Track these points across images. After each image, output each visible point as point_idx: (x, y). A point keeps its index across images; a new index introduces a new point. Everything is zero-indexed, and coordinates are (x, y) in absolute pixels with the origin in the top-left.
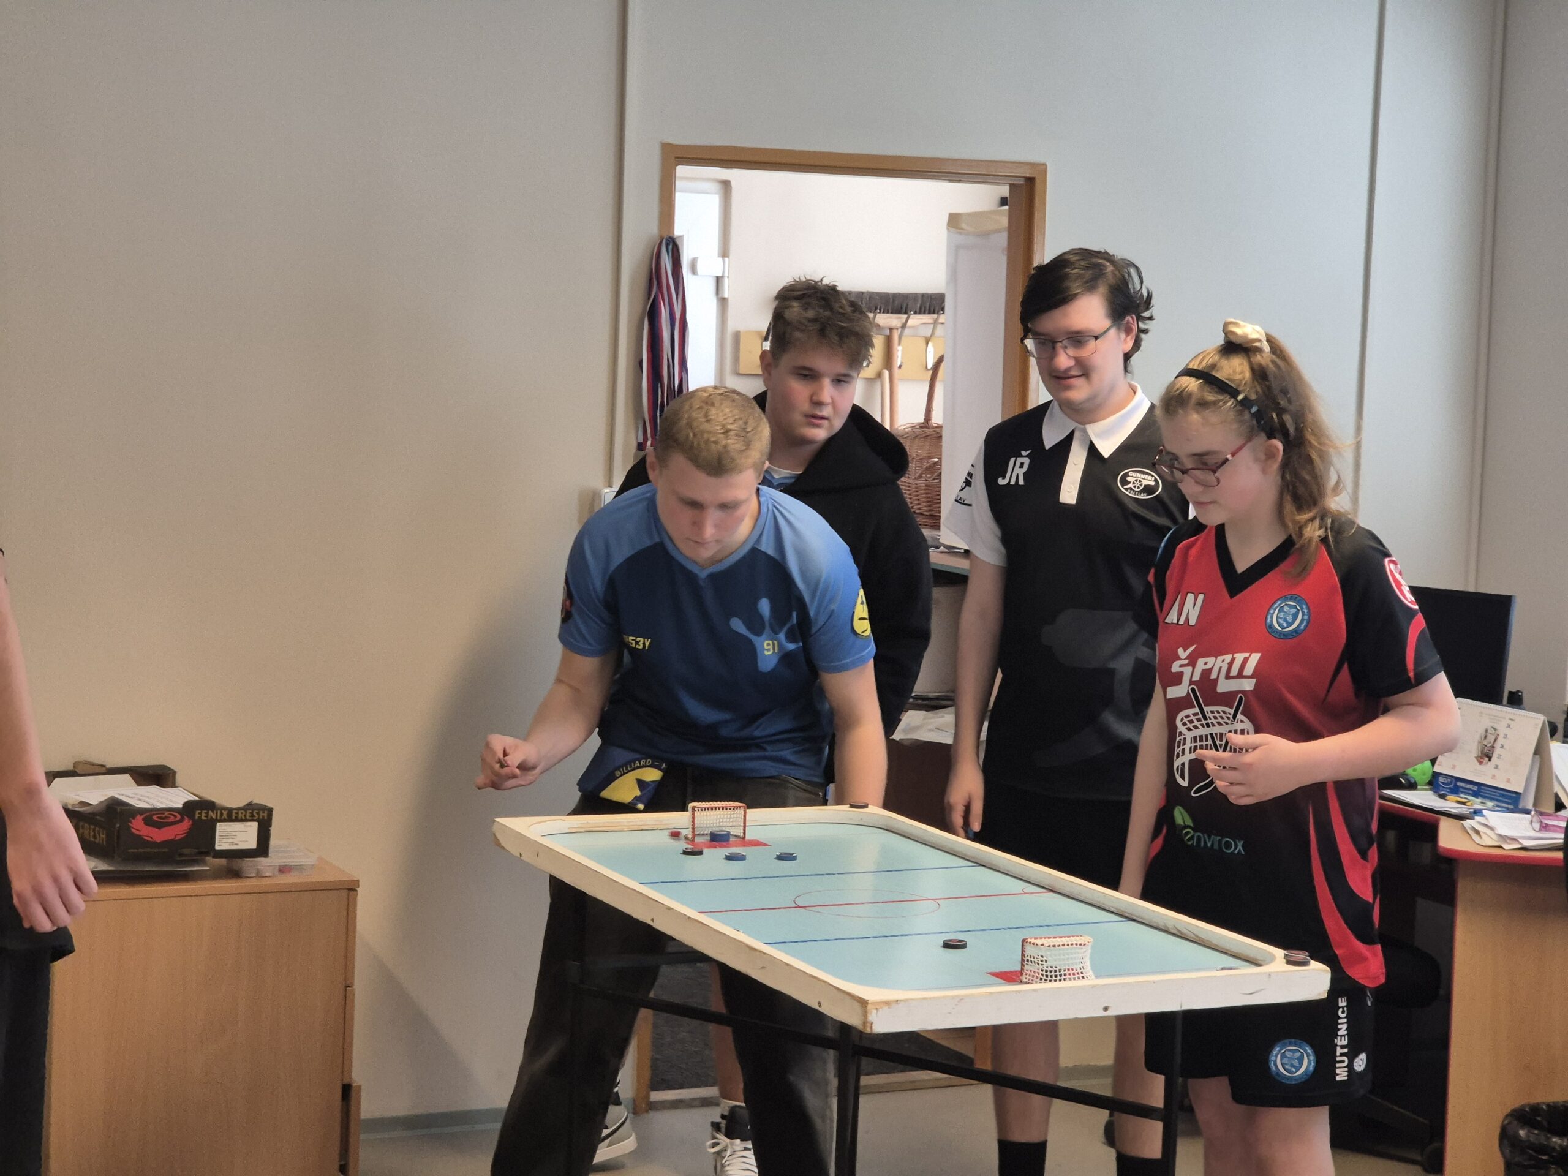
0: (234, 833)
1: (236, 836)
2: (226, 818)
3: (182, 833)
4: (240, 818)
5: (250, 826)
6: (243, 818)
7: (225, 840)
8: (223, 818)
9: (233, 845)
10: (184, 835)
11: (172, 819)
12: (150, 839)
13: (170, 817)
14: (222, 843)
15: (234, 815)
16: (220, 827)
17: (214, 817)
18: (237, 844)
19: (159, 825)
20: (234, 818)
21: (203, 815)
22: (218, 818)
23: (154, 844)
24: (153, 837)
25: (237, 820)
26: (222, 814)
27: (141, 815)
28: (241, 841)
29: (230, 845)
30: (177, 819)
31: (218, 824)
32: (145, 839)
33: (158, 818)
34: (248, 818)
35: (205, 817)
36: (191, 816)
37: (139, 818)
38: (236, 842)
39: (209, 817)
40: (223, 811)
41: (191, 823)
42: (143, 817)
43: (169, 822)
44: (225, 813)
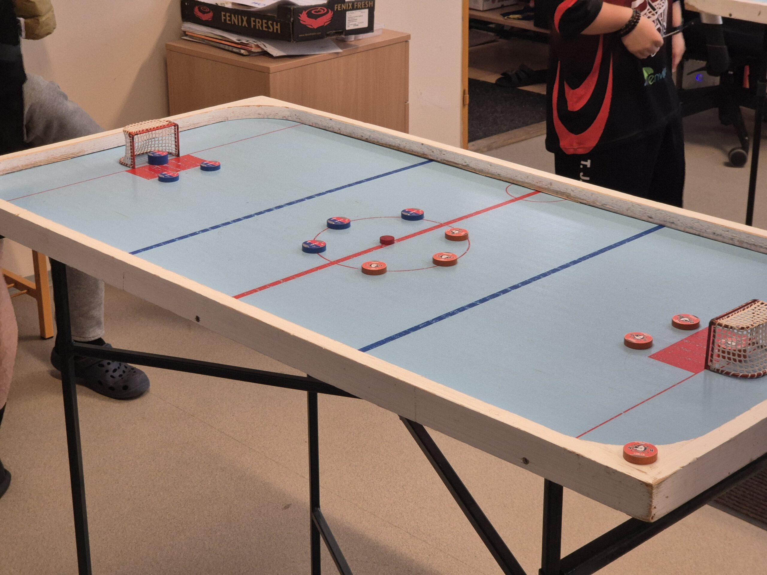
0: (356, 18)
1: (356, 19)
2: (351, 8)
3: (328, 21)
4: (358, 7)
5: (364, 12)
6: (360, 7)
7: (351, 23)
8: (349, 8)
9: (355, 26)
10: (329, 22)
11: (322, 12)
12: (310, 27)
13: (321, 11)
14: (349, 26)
15: (355, 6)
16: (349, 14)
17: (345, 8)
18: (357, 25)
19: (316, 17)
20: (355, 7)
21: (339, 7)
22: (347, 9)
23: (312, 30)
24: (313, 25)
25: (357, 9)
26: (349, 6)
27: (305, 11)
28: (361, 23)
29: (354, 26)
30: (325, 11)
31: (347, 13)
32: (307, 27)
33: (315, 12)
34: (363, 7)
35: (340, 8)
36: (333, 9)
37: (304, 13)
38: (357, 23)
39: (342, 9)
40: (349, 4)
41: (332, 13)
42: (307, 11)
43: (321, 14)
44: (350, 5)
